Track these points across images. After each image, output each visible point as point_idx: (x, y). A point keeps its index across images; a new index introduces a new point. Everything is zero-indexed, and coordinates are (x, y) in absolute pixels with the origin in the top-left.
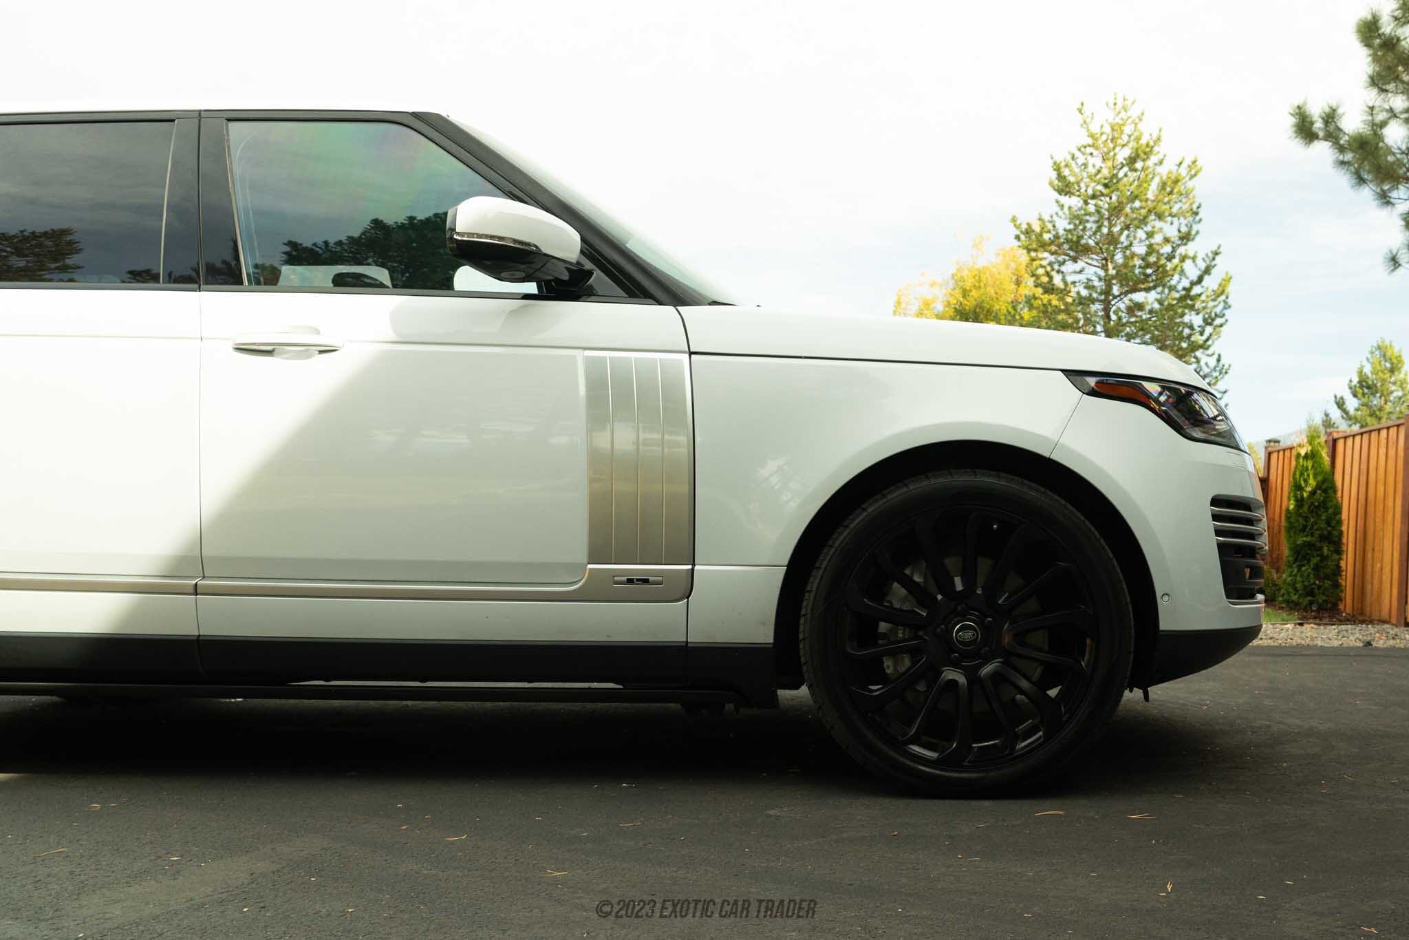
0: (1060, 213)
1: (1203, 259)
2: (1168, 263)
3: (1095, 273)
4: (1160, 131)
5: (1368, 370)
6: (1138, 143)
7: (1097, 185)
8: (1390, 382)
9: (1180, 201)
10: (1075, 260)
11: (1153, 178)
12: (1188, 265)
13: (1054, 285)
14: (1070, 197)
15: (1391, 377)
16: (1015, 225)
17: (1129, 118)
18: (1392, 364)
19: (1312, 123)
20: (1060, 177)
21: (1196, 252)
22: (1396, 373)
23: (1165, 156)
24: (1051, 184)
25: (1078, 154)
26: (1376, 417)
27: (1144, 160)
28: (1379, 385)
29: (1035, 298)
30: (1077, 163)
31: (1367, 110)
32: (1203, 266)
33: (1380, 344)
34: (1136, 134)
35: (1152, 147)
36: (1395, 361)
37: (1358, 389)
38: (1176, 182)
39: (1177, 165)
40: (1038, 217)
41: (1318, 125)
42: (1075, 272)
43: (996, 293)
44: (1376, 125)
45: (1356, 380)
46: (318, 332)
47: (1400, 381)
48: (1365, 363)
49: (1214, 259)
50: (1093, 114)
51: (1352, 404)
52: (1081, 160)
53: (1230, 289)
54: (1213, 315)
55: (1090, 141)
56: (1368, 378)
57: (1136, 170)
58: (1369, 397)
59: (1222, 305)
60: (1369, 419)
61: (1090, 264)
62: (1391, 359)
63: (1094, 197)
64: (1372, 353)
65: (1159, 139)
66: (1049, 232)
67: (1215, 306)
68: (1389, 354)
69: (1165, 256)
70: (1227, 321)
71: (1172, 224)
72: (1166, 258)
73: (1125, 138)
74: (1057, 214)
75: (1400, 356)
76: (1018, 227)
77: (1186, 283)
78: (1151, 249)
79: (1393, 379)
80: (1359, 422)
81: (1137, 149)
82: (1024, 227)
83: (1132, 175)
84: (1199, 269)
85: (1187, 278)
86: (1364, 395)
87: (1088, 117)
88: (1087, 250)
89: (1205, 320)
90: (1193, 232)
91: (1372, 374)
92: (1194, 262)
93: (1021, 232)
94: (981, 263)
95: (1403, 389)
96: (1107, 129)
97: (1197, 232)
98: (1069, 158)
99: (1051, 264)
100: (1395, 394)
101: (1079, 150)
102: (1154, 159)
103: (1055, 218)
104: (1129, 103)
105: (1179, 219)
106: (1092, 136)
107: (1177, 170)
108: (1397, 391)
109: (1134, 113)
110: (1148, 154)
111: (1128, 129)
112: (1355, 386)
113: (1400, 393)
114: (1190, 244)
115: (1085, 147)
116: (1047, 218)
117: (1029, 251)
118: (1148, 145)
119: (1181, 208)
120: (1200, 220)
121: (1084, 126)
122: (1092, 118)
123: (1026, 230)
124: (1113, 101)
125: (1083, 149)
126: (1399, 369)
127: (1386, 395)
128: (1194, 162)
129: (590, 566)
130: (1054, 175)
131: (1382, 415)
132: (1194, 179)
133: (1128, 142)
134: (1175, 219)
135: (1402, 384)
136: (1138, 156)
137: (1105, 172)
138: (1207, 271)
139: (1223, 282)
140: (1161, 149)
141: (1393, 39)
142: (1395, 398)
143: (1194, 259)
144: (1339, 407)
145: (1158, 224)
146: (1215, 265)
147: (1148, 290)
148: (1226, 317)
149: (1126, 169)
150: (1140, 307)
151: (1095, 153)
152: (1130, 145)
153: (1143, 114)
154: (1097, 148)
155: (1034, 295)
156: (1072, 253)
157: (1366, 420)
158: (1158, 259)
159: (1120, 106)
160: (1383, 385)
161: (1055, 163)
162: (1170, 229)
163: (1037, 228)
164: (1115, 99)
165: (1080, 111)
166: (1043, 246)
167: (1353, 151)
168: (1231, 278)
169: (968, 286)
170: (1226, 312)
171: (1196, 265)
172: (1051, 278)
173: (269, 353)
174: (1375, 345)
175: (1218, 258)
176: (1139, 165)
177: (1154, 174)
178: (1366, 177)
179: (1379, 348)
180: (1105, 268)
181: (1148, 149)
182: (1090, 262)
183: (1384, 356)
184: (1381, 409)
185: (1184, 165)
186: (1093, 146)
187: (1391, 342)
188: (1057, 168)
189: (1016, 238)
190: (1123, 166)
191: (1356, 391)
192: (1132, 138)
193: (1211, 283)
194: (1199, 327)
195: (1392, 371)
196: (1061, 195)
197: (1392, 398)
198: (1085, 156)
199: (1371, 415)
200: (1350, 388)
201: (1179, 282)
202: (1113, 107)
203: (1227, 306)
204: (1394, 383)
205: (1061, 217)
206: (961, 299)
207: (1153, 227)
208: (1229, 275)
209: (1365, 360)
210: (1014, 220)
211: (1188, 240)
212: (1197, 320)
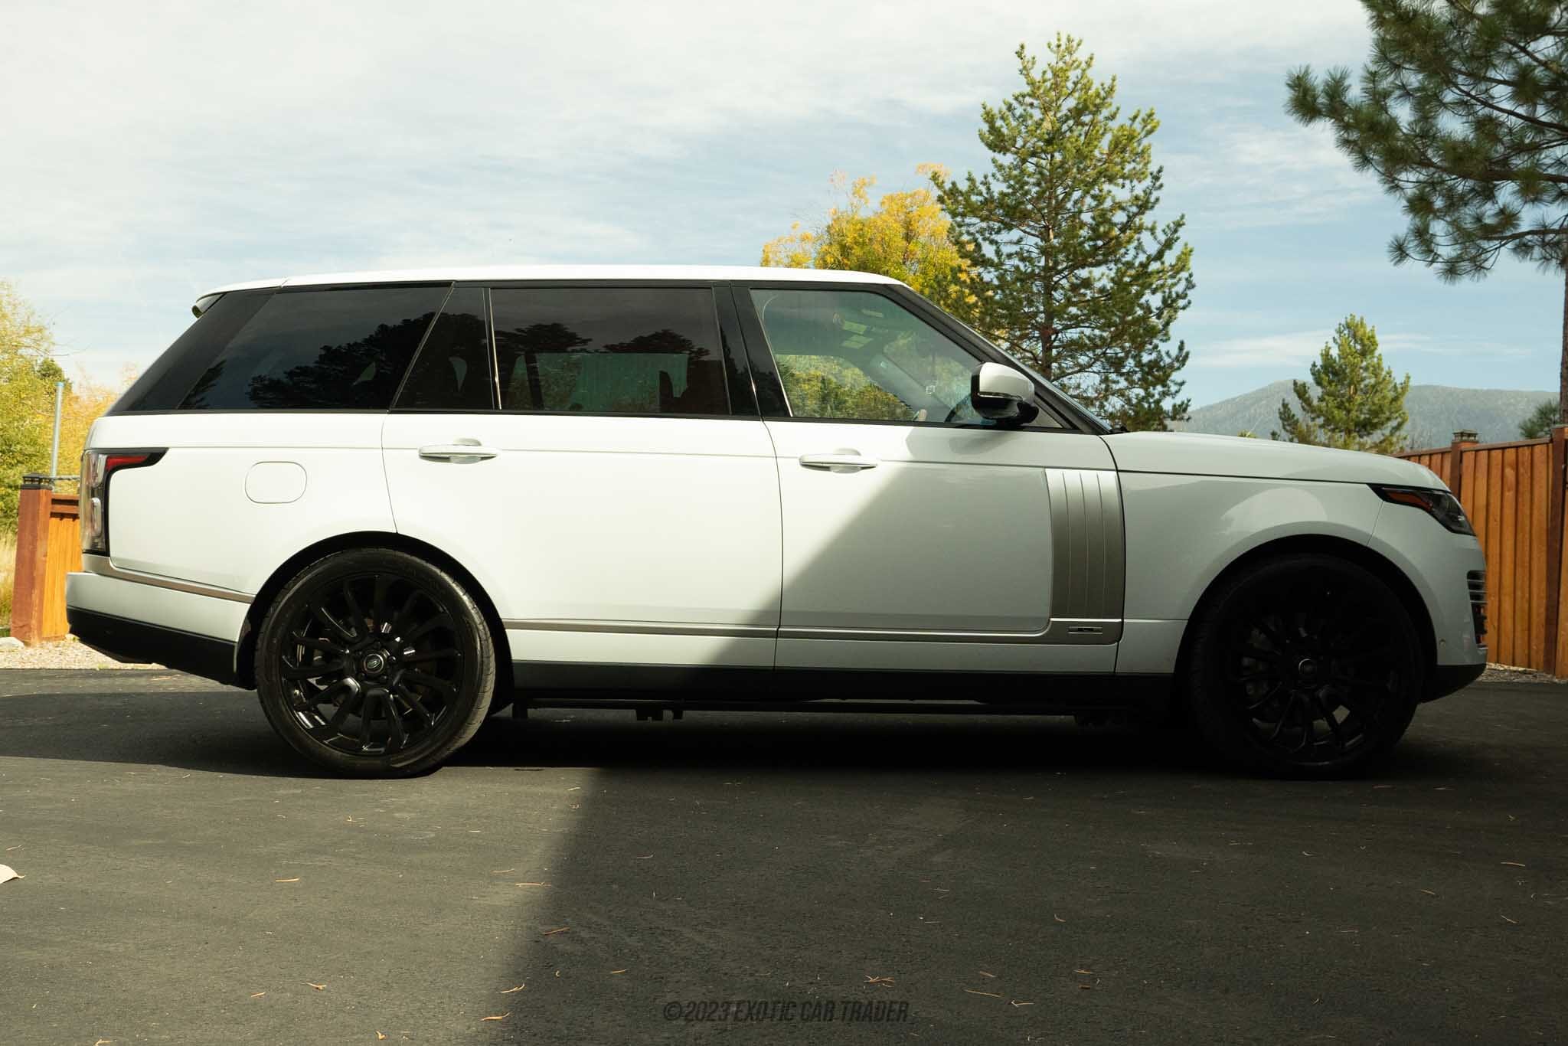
0: (998, 175)
1: (1164, 231)
2: (1122, 235)
3: (1036, 244)
4: (1114, 80)
5: (1335, 352)
6: (1086, 93)
7: (1038, 141)
8: (1361, 368)
9: (1134, 161)
10: (1009, 227)
11: (1103, 134)
12: (1145, 237)
13: (984, 255)
14: (1004, 154)
15: (1362, 361)
16: (937, 184)
17: (1074, 62)
18: (1363, 345)
19: (1315, 98)
20: (993, 129)
21: (1155, 222)
22: (1368, 357)
23: (1118, 109)
24: (982, 137)
25: (1015, 104)
26: (1345, 408)
27: (1094, 114)
28: (1348, 371)
29: (961, 271)
30: (1014, 115)
31: (1368, 75)
32: (1162, 238)
33: (1349, 321)
34: (1084, 81)
35: (1104, 99)
36: (1366, 342)
37: (1323, 376)
38: (1131, 138)
39: (1131, 119)
40: (967, 176)
41: (1322, 100)
42: (1011, 242)
43: (885, 251)
44: (1380, 94)
45: (1319, 363)
46: (858, 454)
47: (1373, 366)
48: (1331, 344)
49: (1176, 231)
50: (1034, 58)
51: (1315, 392)
52: (1019, 111)
53: (1193, 263)
54: (1174, 295)
55: (1027, 89)
56: (1335, 362)
57: (1083, 124)
58: (1336, 385)
59: (1183, 284)
60: (1336, 412)
61: (1029, 233)
62: (1362, 340)
63: (1034, 154)
64: (1340, 332)
65: (1112, 89)
66: (980, 194)
67: (1174, 285)
68: (1360, 334)
69: (1119, 226)
70: (1189, 303)
71: (1123, 186)
72: (1120, 229)
73: (1070, 85)
74: (993, 175)
75: (1373, 337)
76: (940, 186)
77: (1142, 258)
78: (1103, 218)
79: (1364, 364)
80: (1324, 415)
81: (1085, 100)
82: (948, 186)
83: (1078, 130)
84: (1159, 242)
85: (1145, 252)
86: (1330, 382)
87: (1028, 62)
88: (1025, 216)
89: (1164, 301)
90: (1152, 199)
91: (1340, 358)
92: (1152, 234)
93: (945, 192)
94: (863, 214)
95: (1376, 376)
96: (1049, 75)
97: (1157, 200)
98: (1004, 108)
99: (981, 232)
100: (1367, 382)
101: (1016, 99)
102: (1105, 112)
103: (990, 179)
104: (1075, 44)
105: (1131, 182)
106: (1031, 83)
107: (1131, 126)
108: (1370, 378)
109: (1081, 55)
110: (1098, 108)
111: (1073, 75)
112: (1319, 371)
113: (1373, 381)
114: (1148, 213)
115: (1024, 96)
116: (979, 178)
117: (954, 215)
118: (1098, 95)
119: (1134, 168)
120: (1161, 186)
121: (1024, 72)
122: (1033, 63)
123: (951, 190)
124: (1056, 42)
125: (1021, 99)
126: (1372, 352)
127: (1355, 382)
128: (1150, 115)
129: (1052, 619)
130: (985, 127)
131: (1351, 407)
132: (1150, 136)
133: (1074, 91)
134: (1127, 182)
135: (1375, 370)
136: (1086, 108)
137: (1047, 125)
138: (1168, 245)
139: (1183, 256)
140: (1115, 101)
141: (1409, 12)
142: (1366, 386)
143: (1152, 230)
144: (1300, 397)
145: (1106, 187)
146: (1178, 238)
147: (1098, 264)
148: (1188, 298)
149: (1071, 122)
150: (1087, 283)
151: (1036, 103)
152: (1076, 95)
153: (1091, 59)
154: (1038, 98)
155: (959, 267)
156: (1007, 220)
157: (1332, 412)
158: (1111, 229)
159: (1066, 48)
160: (1352, 371)
161: (987, 114)
162: (1120, 193)
163: (963, 186)
164: (1059, 40)
165: (1019, 54)
166: (973, 210)
167: (1361, 131)
168: (1191, 251)
169: (849, 241)
170: (1189, 292)
171: (1155, 238)
172: (978, 246)
173: (827, 469)
174: (1343, 322)
175: (1181, 230)
176: (1086, 119)
177: (1105, 130)
178: (1371, 156)
179: (1348, 326)
180: (1046, 238)
181: (1098, 101)
182: (1028, 230)
183: (1354, 336)
184: (1350, 400)
185: (1139, 120)
186: (1032, 95)
187: (1362, 319)
188: (989, 118)
189: (938, 200)
190: (1067, 118)
191: (1319, 377)
192: (1079, 86)
193: (1170, 257)
194: (1157, 309)
195: (1363, 354)
196: (995, 151)
197: (1362, 386)
198: (1024, 107)
199: (1338, 408)
200: (1313, 374)
201: (1136, 257)
202: (1055, 49)
203: (1190, 285)
204: (1366, 369)
205: (998, 180)
206: (840, 258)
207: (1101, 191)
208: (1190, 247)
209: (1331, 342)
210: (935, 177)
211: (1147, 208)
212: (1155, 301)
